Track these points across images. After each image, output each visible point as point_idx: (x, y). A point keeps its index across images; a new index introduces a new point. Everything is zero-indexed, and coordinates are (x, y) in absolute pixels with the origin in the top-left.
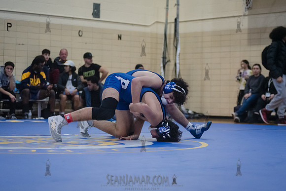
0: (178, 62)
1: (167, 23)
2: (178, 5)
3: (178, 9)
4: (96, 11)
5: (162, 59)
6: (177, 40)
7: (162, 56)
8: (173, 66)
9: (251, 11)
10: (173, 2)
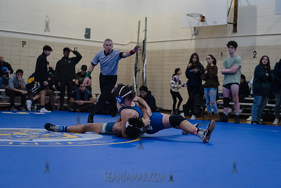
0: (144, 71)
1: (138, 43)
2: (146, 31)
3: (146, 33)
4: (88, 33)
5: (134, 69)
6: (145, 56)
7: (134, 66)
8: (141, 74)
9: (197, 36)
10: (142, 28)
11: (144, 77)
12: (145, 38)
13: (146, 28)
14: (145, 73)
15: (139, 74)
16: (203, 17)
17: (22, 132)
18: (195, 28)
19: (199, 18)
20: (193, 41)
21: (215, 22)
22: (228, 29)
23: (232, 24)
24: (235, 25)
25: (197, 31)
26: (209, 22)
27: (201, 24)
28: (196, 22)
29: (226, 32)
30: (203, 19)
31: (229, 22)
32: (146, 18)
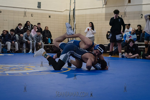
2: (75, 3)
4: (39, 5)
6: (75, 18)
10: (73, 1)
14: (75, 29)
20: (104, 8)
22: (125, 1)
25: (106, 2)
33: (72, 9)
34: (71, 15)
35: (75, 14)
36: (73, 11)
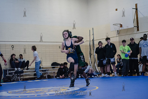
1: (90, 41)
3: (93, 36)
5: (89, 54)
6: (94, 47)
7: (89, 53)
8: (93, 56)
9: (119, 35)
10: (91, 33)
11: (95, 57)
12: (94, 38)
13: (93, 33)
14: (95, 56)
15: (92, 56)
16: (121, 25)
17: (40, 90)
18: (118, 31)
19: (119, 26)
20: (117, 37)
21: (127, 27)
22: (134, 30)
23: (136, 27)
24: (138, 27)
25: (119, 32)
26: (124, 27)
27: (121, 28)
28: (118, 28)
29: (134, 31)
30: (121, 26)
31: (135, 26)
32: (93, 28)
33: (91, 40)
34: (91, 44)
35: (95, 44)
36: (92, 41)
